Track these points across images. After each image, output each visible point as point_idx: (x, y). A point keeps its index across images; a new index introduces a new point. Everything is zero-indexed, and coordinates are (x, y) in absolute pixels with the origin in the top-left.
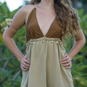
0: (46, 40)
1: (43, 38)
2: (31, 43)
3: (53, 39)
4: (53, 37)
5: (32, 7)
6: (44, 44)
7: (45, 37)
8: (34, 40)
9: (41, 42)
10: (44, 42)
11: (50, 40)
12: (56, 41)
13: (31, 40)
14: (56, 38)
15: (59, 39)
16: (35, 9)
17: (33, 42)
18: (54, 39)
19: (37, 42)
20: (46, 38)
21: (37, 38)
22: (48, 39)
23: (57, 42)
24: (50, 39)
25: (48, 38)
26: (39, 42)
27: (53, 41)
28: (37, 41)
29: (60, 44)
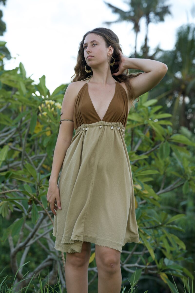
0: (105, 126)
1: (100, 122)
2: (83, 129)
3: (113, 123)
4: (113, 121)
5: (82, 83)
6: (101, 130)
7: (102, 121)
8: (87, 125)
9: (98, 127)
10: (101, 128)
11: (109, 126)
12: (116, 126)
13: (83, 125)
14: (117, 122)
15: (121, 123)
16: (86, 85)
17: (86, 128)
18: (115, 123)
19: (91, 128)
20: (104, 122)
21: (91, 123)
22: (107, 125)
23: (119, 128)
24: (110, 124)
25: (106, 122)
26: (94, 128)
27: (113, 126)
28: (92, 126)
29: (122, 131)
